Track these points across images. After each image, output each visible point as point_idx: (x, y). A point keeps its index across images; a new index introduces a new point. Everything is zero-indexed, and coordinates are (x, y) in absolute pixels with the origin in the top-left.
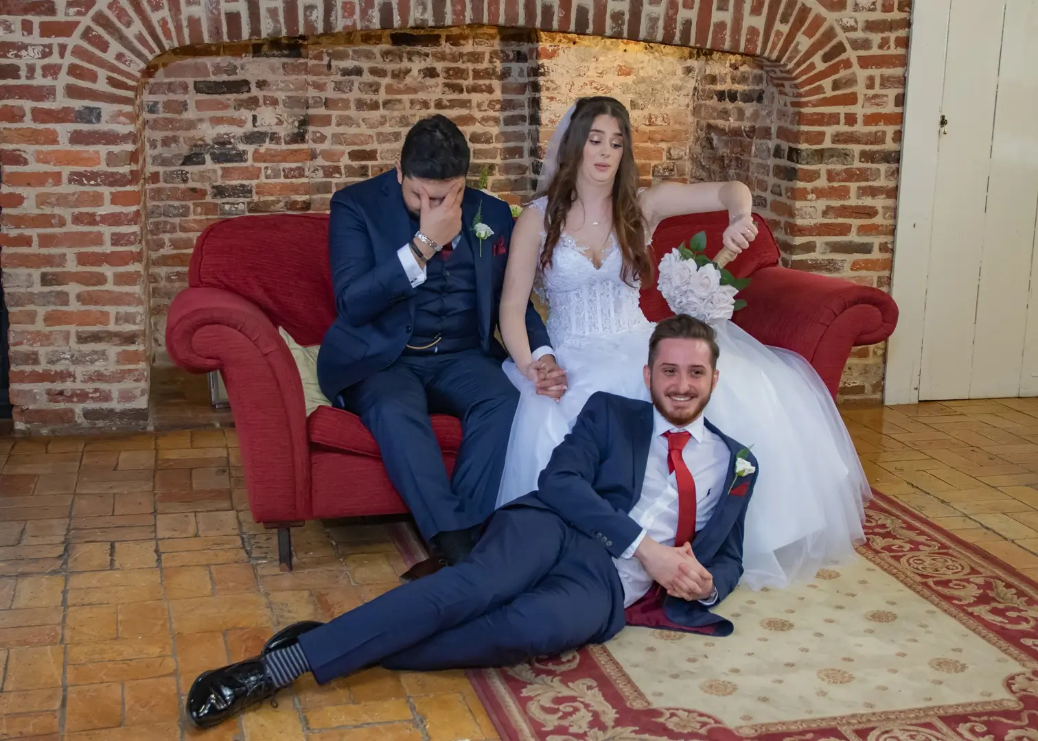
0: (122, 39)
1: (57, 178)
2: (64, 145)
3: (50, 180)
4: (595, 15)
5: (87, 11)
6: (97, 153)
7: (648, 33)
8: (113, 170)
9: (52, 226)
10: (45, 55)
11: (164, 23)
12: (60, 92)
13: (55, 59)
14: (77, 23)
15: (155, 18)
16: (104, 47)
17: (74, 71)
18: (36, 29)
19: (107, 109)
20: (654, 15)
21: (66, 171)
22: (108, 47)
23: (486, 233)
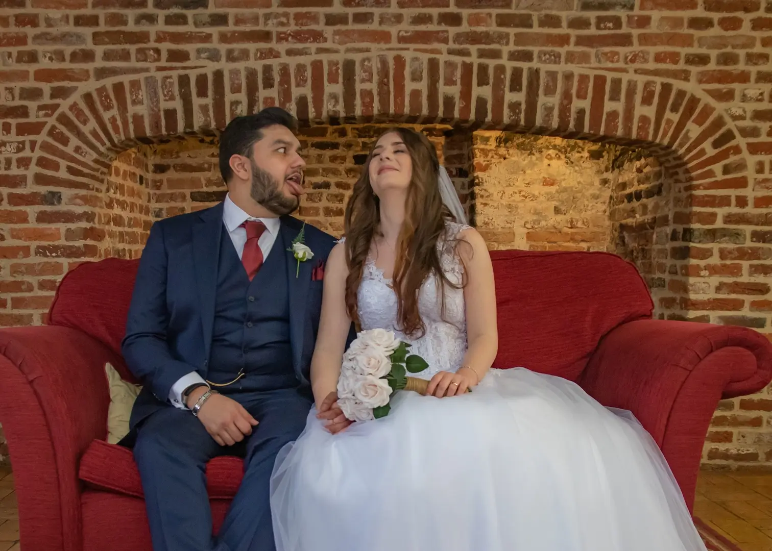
0: (79, 134)
1: (26, 251)
2: (32, 224)
3: (21, 253)
4: (493, 105)
5: (53, 113)
6: (58, 229)
7: (544, 121)
8: (71, 243)
9: (22, 291)
10: (19, 150)
11: (113, 120)
12: (30, 179)
13: (27, 153)
14: (45, 123)
15: (106, 116)
16: (65, 141)
17: (41, 162)
18: (13, 130)
19: (66, 192)
20: (550, 105)
21: (33, 245)
22: (69, 141)
23: (304, 253)
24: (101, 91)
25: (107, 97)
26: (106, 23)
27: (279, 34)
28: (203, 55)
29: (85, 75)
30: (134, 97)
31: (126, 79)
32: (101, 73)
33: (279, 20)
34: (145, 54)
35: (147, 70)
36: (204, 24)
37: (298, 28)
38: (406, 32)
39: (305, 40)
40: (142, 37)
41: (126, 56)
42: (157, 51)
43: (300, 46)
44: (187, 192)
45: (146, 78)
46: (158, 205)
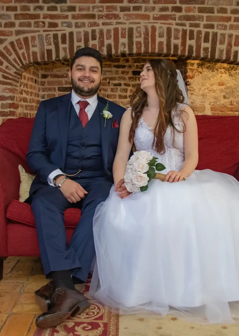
0: (8, 60)
4: (196, 49)
7: (219, 56)
8: (3, 110)
11: (23, 54)
15: (20, 52)
19: (1, 87)
20: (222, 49)
22: (3, 64)
23: (108, 115)
24: (18, 41)
25: (21, 43)
26: (21, 10)
27: (99, 15)
28: (65, 25)
29: (11, 34)
30: (33, 44)
31: (29, 35)
32: (18, 33)
33: (99, 9)
34: (38, 24)
35: (39, 31)
36: (65, 11)
37: (107, 13)
38: (157, 15)
39: (111, 18)
40: (37, 16)
41: (29, 25)
42: (44, 23)
43: (108, 21)
44: (57, 87)
45: (39, 35)
46: (44, 93)
